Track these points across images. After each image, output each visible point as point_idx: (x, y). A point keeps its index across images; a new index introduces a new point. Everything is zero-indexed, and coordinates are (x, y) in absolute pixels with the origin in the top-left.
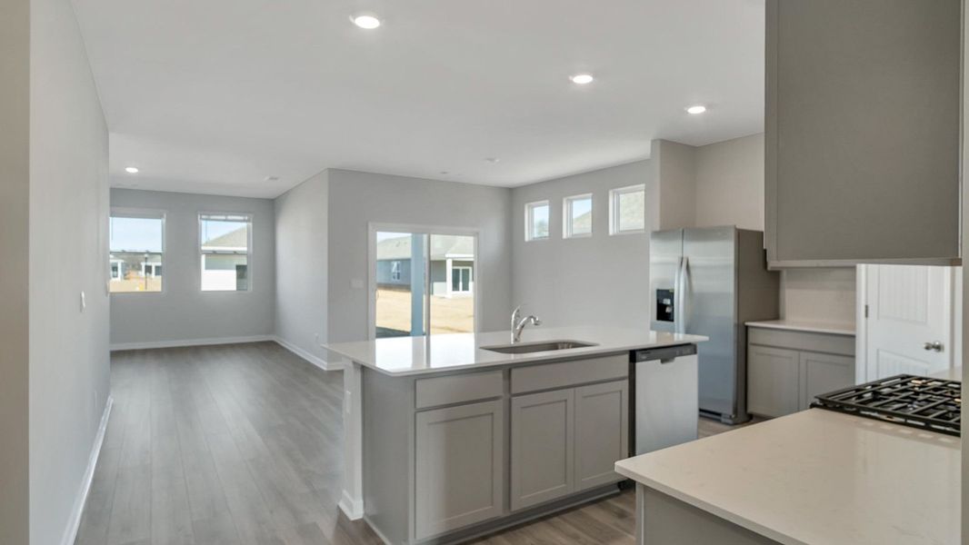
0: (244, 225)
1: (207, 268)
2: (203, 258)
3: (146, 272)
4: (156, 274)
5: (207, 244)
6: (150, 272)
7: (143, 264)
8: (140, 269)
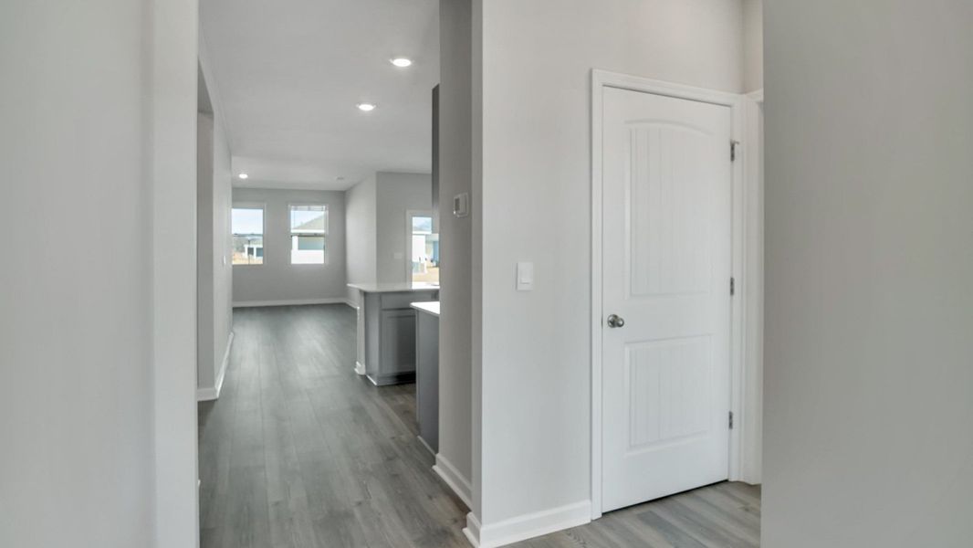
0: (323, 213)
1: (299, 248)
2: (295, 239)
3: (249, 253)
4: (258, 255)
5: (295, 229)
6: (252, 254)
7: (246, 247)
8: (243, 251)
